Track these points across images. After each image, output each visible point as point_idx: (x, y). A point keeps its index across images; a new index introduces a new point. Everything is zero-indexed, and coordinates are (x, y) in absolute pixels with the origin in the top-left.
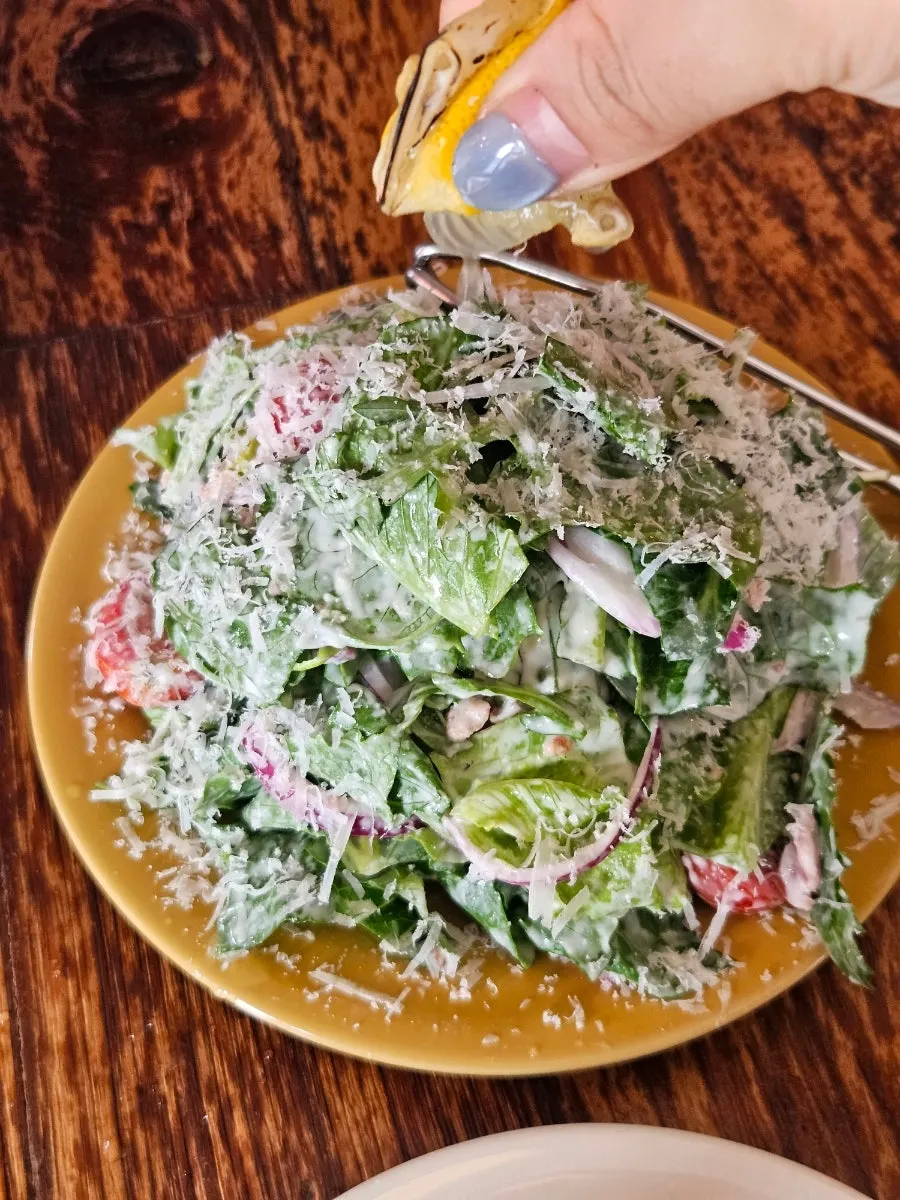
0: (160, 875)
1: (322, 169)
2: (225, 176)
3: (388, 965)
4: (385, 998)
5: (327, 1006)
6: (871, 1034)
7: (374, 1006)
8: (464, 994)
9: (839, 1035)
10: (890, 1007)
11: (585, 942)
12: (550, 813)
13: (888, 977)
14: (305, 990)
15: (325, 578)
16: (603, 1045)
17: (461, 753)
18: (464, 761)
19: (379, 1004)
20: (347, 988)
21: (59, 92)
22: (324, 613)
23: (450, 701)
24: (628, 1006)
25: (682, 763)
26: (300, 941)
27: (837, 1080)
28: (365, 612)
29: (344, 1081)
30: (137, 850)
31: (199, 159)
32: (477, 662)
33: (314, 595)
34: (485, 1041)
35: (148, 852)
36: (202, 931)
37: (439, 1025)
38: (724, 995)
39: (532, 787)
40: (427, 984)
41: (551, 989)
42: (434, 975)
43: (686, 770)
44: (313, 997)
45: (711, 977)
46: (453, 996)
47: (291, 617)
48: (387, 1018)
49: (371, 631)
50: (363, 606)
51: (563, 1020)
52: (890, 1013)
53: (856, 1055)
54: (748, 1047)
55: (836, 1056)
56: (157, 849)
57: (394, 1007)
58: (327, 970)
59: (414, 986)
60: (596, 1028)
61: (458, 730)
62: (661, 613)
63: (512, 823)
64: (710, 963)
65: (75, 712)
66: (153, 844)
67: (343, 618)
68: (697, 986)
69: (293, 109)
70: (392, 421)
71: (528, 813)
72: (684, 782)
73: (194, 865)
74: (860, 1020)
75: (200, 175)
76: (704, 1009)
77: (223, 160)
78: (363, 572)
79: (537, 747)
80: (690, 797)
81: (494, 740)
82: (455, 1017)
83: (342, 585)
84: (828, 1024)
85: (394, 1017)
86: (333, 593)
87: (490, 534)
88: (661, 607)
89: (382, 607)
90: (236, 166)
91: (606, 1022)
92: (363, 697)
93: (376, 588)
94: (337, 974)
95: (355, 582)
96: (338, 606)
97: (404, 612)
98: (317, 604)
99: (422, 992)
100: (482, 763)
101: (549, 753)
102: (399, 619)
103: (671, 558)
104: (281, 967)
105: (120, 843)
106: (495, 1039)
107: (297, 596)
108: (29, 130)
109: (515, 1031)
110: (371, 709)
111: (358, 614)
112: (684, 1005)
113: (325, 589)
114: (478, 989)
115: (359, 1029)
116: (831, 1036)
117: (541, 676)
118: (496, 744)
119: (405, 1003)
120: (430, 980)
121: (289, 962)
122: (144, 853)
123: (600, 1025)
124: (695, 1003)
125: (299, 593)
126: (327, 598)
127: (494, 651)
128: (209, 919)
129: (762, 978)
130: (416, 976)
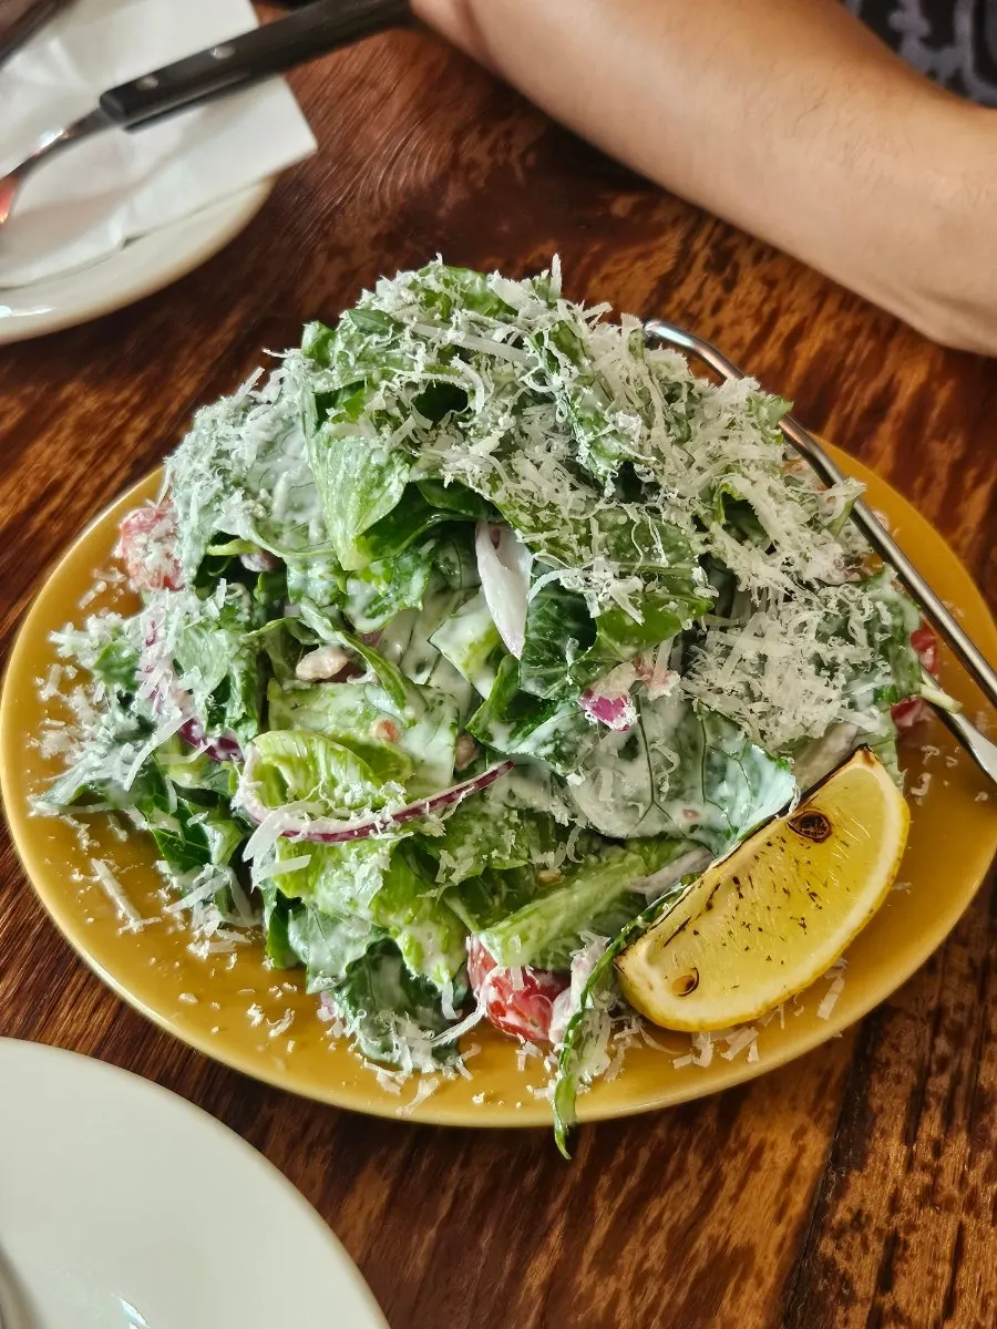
0: (48, 721)
1: (699, 295)
2: (607, 268)
3: (163, 894)
4: (133, 914)
5: (82, 891)
6: (587, 1258)
7: (120, 915)
8: (202, 951)
9: (555, 1239)
10: (628, 1248)
11: (328, 959)
12: (334, 782)
13: (650, 1221)
14: (76, 870)
15: (272, 476)
16: (280, 1064)
17: (295, 690)
18: (294, 700)
19: (124, 915)
20: (112, 889)
21: (522, 157)
22: (250, 503)
23: (316, 641)
24: (332, 1047)
25: (500, 823)
26: (111, 834)
27: (517, 1276)
28: (283, 518)
29: (85, 997)
30: (47, 692)
31: (596, 248)
32: (352, 611)
33: (254, 486)
34: (183, 996)
35: (54, 699)
36: (40, 779)
37: (158, 962)
38: (425, 1089)
39: (332, 749)
40: (182, 928)
41: (280, 994)
42: (194, 923)
43: (499, 831)
44: (77, 877)
45: (429, 1066)
46: (191, 947)
47: (225, 497)
48: (121, 931)
49: (277, 536)
50: (286, 512)
51: (264, 1021)
52: (624, 1253)
53: (555, 1267)
54: (457, 1193)
55: (536, 1255)
56: (65, 703)
57: (134, 925)
58: (110, 867)
59: (169, 921)
60: (286, 1046)
61: (306, 668)
62: (533, 635)
63: (294, 772)
64: (439, 1054)
65: (96, 573)
66: (65, 698)
67: (261, 514)
68: (408, 1064)
69: (711, 241)
70: (370, 332)
71: (317, 773)
72: (488, 840)
73: (83, 731)
74: (587, 1240)
75: (586, 260)
76: (396, 1090)
77: (617, 256)
78: (303, 483)
79: (365, 722)
80: (485, 857)
81: (333, 695)
82: (177, 964)
83: (280, 488)
84: (553, 1222)
85: (128, 933)
86: (270, 492)
87: (390, 463)
89: (300, 519)
90: (624, 265)
91: (300, 1046)
92: (240, 597)
93: (307, 501)
94: (115, 875)
95: (293, 489)
96: (266, 504)
97: (314, 533)
98: (250, 494)
99: (171, 930)
100: (309, 710)
101: (373, 734)
102: (307, 537)
103: (561, 579)
104: (77, 843)
105: (39, 681)
106: (192, 1000)
107: (241, 481)
108: (473, 176)
109: (216, 1005)
110: (239, 611)
111: (276, 517)
112: (382, 1074)
113: (265, 486)
114: (218, 958)
115: (91, 924)
116: (546, 1235)
117: (420, 668)
118: (332, 699)
119: (147, 929)
120: (188, 927)
121: (85, 843)
122: (51, 698)
123: (291, 1045)
124: (393, 1080)
125: (245, 480)
126: (263, 493)
127: (374, 607)
128: (55, 775)
129: (475, 1098)
130: (178, 916)
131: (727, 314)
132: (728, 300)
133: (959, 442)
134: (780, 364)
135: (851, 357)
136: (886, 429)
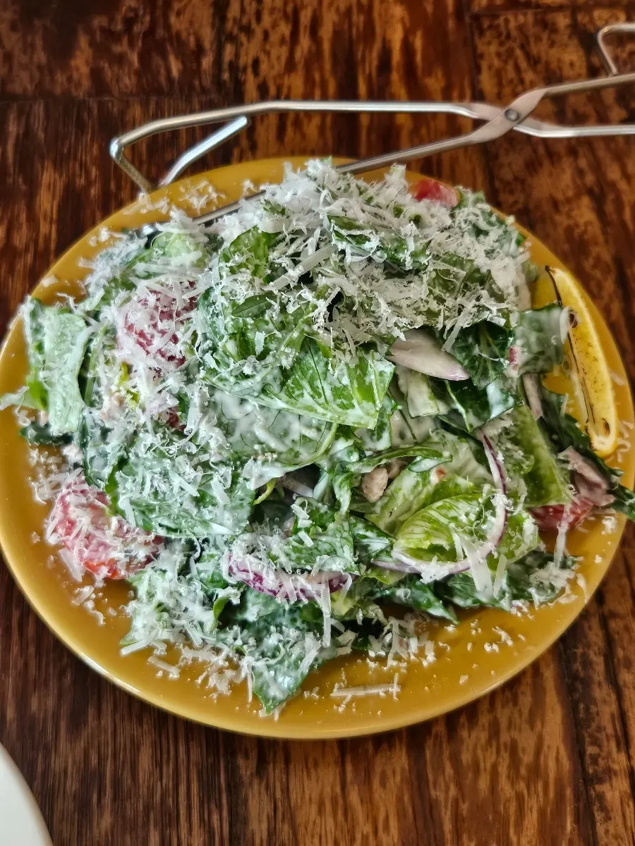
0: (199, 681)
1: (243, 10)
2: (176, 6)
3: (374, 665)
5: (354, 710)
8: (431, 660)
12: (455, 519)
14: (335, 707)
15: (249, 435)
16: (530, 648)
17: (384, 507)
18: (387, 511)
19: (383, 692)
20: (360, 692)
22: (259, 458)
24: (531, 617)
28: (286, 445)
30: (174, 674)
33: (246, 449)
34: (461, 681)
38: (582, 583)
39: (438, 508)
40: (404, 665)
41: (479, 630)
42: (404, 656)
44: (342, 709)
45: (569, 574)
48: (395, 698)
49: (296, 456)
50: (282, 441)
51: (498, 645)
57: (394, 690)
58: (340, 688)
59: (397, 669)
60: (521, 640)
61: (374, 494)
63: (436, 536)
64: (564, 566)
67: (274, 457)
68: (564, 583)
70: (263, 313)
71: (442, 526)
73: (216, 664)
76: (574, 597)
78: (272, 420)
79: (426, 481)
81: (400, 489)
82: (435, 676)
83: (261, 434)
85: (399, 695)
86: (260, 443)
87: (360, 358)
88: (465, 359)
89: (295, 436)
91: (525, 633)
92: (309, 503)
93: (286, 427)
94: (347, 687)
95: (270, 430)
97: (312, 434)
98: (252, 455)
99: (403, 671)
100: (398, 507)
101: (435, 481)
102: (311, 440)
103: (463, 325)
106: (466, 677)
107: (237, 455)
109: (475, 666)
110: (318, 509)
111: (282, 449)
112: (563, 600)
113: (253, 443)
115: (382, 713)
117: (402, 436)
118: (402, 491)
119: (399, 683)
120: (405, 661)
121: (313, 694)
122: (180, 673)
123: (522, 637)
124: (568, 596)
126: (257, 447)
127: (376, 433)
129: (596, 561)
130: (396, 663)
131: (267, 20)
132: (263, 8)
133: (440, 74)
134: (314, 48)
135: (354, 30)
136: (395, 77)
